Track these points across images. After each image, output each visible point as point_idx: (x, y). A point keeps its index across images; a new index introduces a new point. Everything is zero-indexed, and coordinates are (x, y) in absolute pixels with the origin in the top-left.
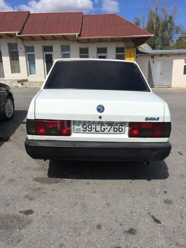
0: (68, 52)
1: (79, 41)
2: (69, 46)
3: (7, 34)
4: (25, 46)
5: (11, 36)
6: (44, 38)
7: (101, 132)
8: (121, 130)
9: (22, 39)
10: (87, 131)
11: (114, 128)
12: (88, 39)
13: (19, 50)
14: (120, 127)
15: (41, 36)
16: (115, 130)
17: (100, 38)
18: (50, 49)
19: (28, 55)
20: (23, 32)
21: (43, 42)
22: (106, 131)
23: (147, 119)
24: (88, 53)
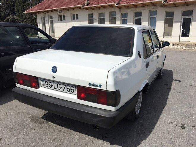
0: (155, 16)
1: (165, 6)
2: (156, 11)
3: (109, 5)
4: (121, 13)
5: (112, 6)
6: (135, 6)
7: (58, 90)
8: (72, 91)
9: (120, 8)
10: (49, 87)
11: (67, 88)
12: (174, 3)
13: (117, 16)
14: (72, 88)
15: (133, 5)
16: (68, 90)
17: (186, 2)
18: (140, 14)
19: (123, 20)
20: (120, 3)
21: (135, 9)
22: (62, 90)
23: (90, 84)
24: (173, 16)
